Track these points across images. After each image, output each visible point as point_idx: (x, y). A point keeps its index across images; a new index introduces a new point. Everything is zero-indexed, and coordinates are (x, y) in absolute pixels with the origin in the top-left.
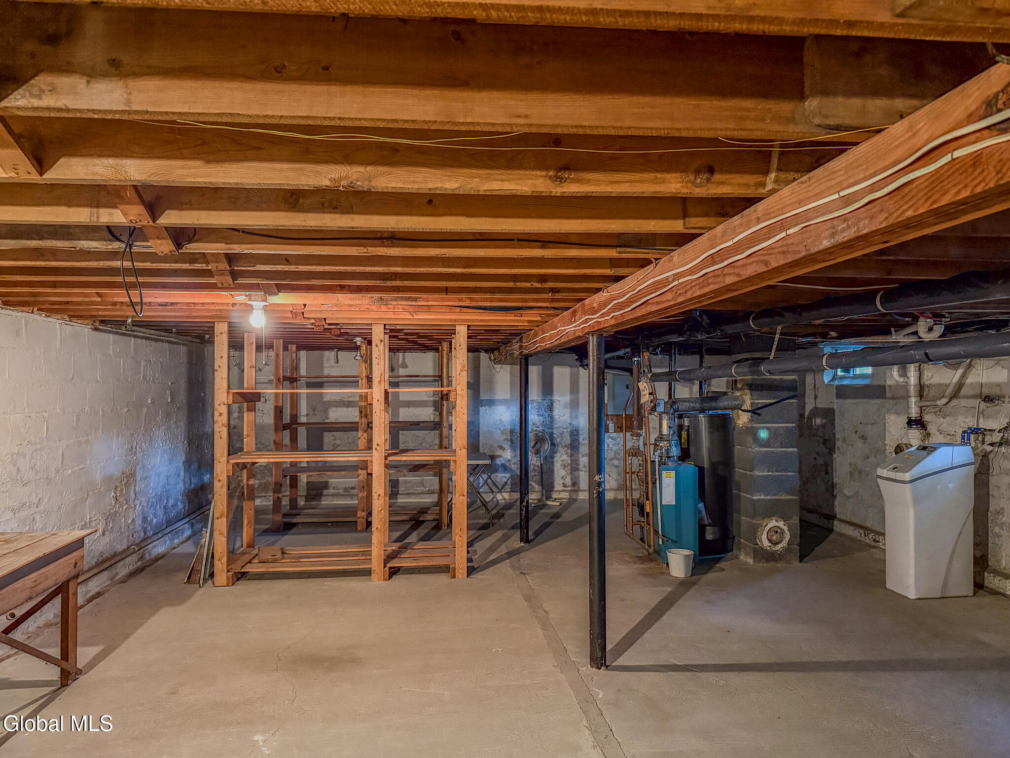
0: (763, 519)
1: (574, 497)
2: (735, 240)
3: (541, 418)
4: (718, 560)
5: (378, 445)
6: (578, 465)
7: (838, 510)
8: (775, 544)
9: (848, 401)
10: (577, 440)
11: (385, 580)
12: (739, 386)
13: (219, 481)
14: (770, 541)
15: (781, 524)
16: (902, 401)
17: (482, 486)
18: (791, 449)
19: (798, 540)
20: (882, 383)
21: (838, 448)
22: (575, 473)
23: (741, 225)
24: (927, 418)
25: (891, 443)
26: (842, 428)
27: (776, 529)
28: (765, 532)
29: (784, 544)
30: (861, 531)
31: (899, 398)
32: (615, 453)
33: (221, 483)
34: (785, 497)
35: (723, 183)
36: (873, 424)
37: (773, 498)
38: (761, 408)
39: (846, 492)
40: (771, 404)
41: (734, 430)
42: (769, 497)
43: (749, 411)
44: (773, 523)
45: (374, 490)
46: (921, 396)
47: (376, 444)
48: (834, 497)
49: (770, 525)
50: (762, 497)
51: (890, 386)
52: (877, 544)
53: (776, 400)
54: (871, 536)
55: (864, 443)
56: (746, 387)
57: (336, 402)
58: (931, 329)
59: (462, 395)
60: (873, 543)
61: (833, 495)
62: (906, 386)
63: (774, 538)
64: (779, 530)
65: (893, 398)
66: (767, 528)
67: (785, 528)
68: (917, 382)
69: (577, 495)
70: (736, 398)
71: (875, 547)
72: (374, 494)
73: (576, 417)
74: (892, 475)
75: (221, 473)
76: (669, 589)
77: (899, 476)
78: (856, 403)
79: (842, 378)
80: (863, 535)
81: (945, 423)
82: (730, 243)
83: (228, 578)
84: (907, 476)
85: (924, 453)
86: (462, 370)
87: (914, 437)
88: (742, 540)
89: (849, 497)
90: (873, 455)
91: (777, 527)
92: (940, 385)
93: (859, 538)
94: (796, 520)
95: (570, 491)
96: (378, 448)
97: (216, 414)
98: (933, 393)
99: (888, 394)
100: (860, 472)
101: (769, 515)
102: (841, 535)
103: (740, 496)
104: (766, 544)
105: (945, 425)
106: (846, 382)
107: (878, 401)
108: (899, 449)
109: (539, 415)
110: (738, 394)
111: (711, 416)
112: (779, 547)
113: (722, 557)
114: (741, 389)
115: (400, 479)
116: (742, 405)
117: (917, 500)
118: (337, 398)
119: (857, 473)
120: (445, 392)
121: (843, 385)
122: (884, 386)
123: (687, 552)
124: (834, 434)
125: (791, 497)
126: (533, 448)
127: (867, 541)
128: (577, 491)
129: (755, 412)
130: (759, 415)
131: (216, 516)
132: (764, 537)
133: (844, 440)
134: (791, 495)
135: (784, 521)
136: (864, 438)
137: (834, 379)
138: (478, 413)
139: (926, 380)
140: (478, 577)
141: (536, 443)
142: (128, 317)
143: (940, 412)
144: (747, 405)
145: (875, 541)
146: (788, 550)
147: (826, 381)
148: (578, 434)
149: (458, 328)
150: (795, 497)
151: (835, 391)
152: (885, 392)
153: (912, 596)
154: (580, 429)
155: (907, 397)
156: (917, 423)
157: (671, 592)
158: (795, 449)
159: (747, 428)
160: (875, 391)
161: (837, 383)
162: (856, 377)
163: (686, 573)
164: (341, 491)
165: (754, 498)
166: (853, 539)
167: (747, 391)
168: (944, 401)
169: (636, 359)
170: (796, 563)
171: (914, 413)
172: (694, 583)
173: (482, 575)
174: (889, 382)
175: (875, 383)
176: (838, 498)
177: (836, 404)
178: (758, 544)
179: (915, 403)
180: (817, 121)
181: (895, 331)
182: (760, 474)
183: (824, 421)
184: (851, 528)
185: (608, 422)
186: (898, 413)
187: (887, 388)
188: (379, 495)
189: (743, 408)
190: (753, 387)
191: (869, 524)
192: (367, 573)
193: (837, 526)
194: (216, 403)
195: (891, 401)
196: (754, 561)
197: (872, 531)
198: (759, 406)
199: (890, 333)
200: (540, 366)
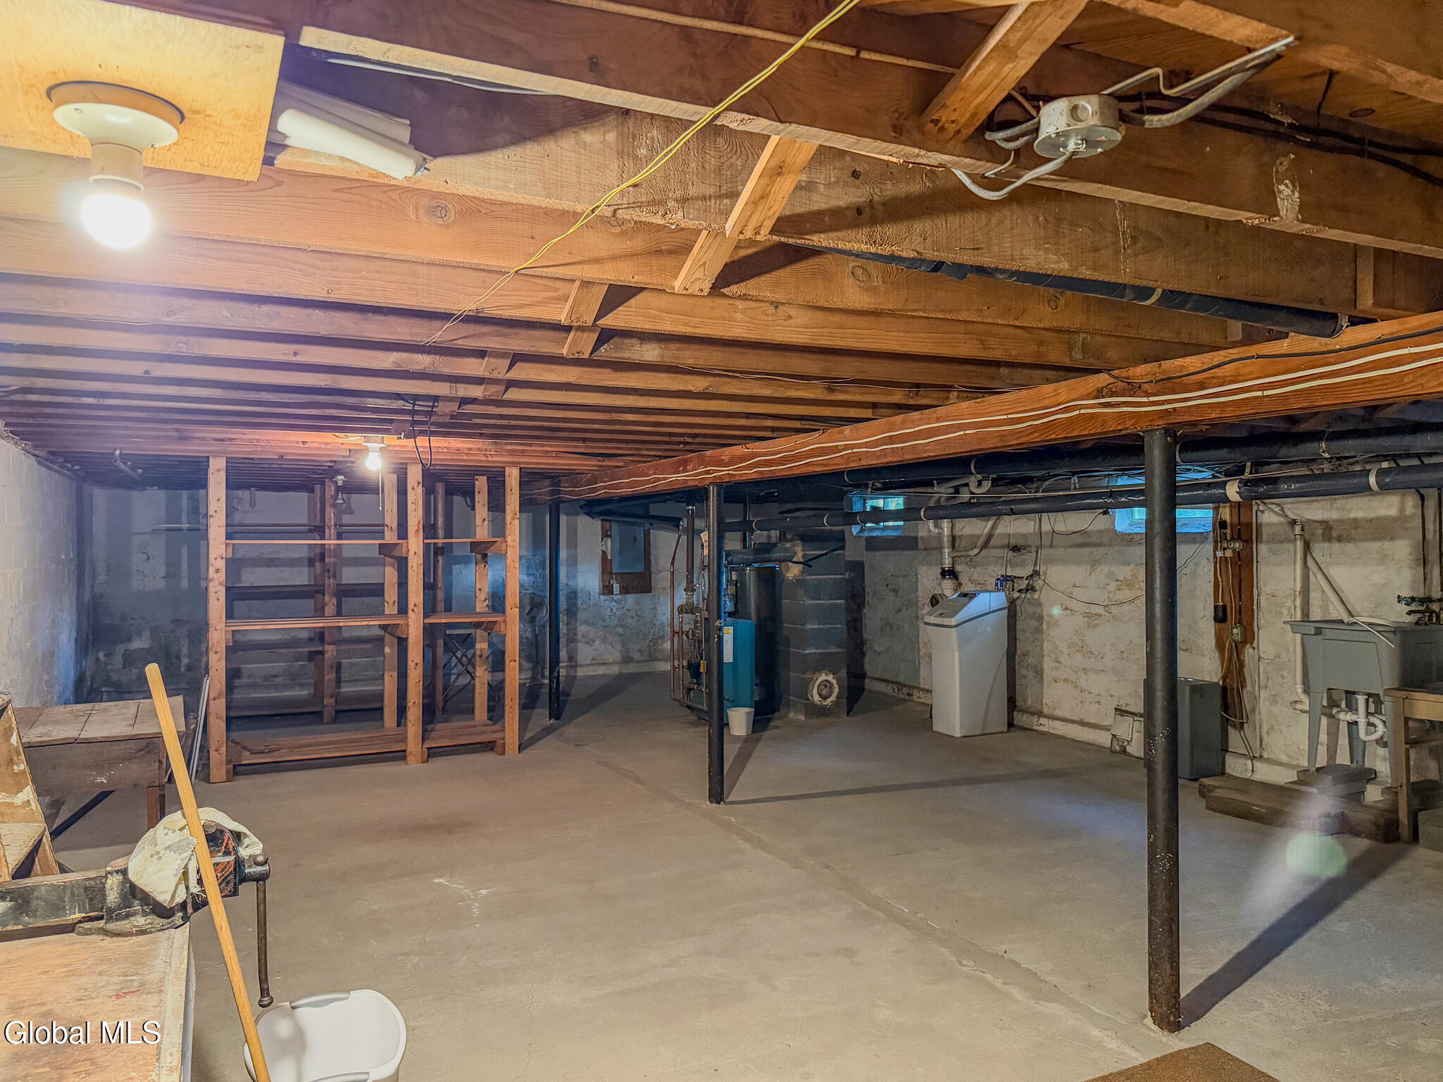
0: (814, 673)
1: (573, 674)
2: (916, 429)
3: (531, 578)
4: (769, 720)
5: (415, 605)
6: (576, 634)
7: (867, 667)
8: (825, 698)
9: (878, 553)
10: (575, 604)
11: (422, 762)
12: (789, 537)
13: (216, 653)
14: (820, 695)
15: (830, 678)
16: (934, 552)
17: (455, 665)
18: (839, 601)
19: (846, 694)
20: (913, 534)
21: (868, 602)
22: (572, 645)
23: (921, 419)
24: (958, 568)
25: (924, 597)
26: (872, 582)
27: (826, 683)
28: (816, 687)
29: (833, 698)
30: (895, 686)
31: (932, 549)
32: (619, 619)
33: (218, 655)
34: (834, 650)
35: (925, 397)
36: (904, 576)
37: (824, 651)
38: (812, 559)
39: (877, 649)
40: (821, 556)
41: (781, 583)
42: (819, 651)
43: (800, 563)
44: (823, 677)
45: (410, 658)
46: (953, 547)
47: (413, 604)
48: (863, 654)
49: (820, 679)
50: (813, 651)
51: (922, 537)
52: (910, 698)
53: (825, 552)
54: (904, 690)
55: (896, 596)
56: (796, 537)
57: (252, 559)
58: (980, 484)
59: (513, 547)
60: (907, 698)
61: (862, 653)
62: (940, 535)
63: (824, 692)
64: (828, 684)
65: (925, 549)
66: (818, 683)
67: (834, 682)
68: (950, 533)
69: (576, 672)
70: (787, 550)
71: (910, 701)
72: (410, 663)
73: (575, 577)
74: (939, 621)
75: (218, 642)
76: (739, 745)
77: (946, 621)
78: (888, 555)
79: (871, 529)
80: (896, 690)
81: (977, 573)
82: (912, 430)
83: (227, 772)
84: (953, 621)
85: (965, 599)
86: (513, 519)
87: (947, 587)
88: (791, 698)
89: (879, 654)
90: (905, 607)
91: (827, 681)
92: (972, 536)
93: (893, 694)
94: (843, 673)
95: (567, 666)
96: (415, 609)
97: (212, 570)
98: (964, 544)
99: (921, 546)
100: (891, 627)
101: (818, 670)
102: (873, 692)
103: (789, 652)
104: (816, 698)
105: (976, 575)
106: (876, 534)
107: (909, 553)
108: (934, 601)
109: (528, 575)
110: (788, 545)
111: (758, 570)
112: (828, 702)
113: (771, 718)
114: (791, 540)
115: (343, 661)
116: (793, 557)
117: (963, 643)
118: (253, 555)
119: (888, 627)
120: (440, 545)
121: (873, 537)
122: (916, 538)
123: (747, 710)
124: (864, 588)
125: (839, 650)
126: (527, 614)
127: (901, 696)
128: (576, 666)
129: (807, 563)
130: (810, 566)
131: (212, 696)
132: (815, 692)
133: (875, 594)
134: (839, 647)
135: (833, 674)
136: (895, 591)
137: (862, 530)
138: (450, 572)
139: (957, 532)
140: (529, 752)
141: (532, 609)
142: (115, 449)
143: (972, 562)
144: (799, 557)
145: (909, 695)
146: (835, 703)
147: (855, 533)
148: (576, 597)
149: (508, 470)
150: (843, 650)
151: (865, 543)
152: (917, 543)
153: (958, 734)
154: (579, 590)
155: (940, 549)
156: (950, 573)
157: (741, 748)
158: (843, 601)
159: (798, 581)
160: (908, 543)
161: (866, 534)
162: (886, 528)
163: (748, 730)
164: (259, 681)
165: (806, 652)
166: (886, 695)
167: (799, 542)
168: (976, 551)
169: (690, 507)
170: (844, 717)
171: (947, 564)
172: (758, 739)
173: (533, 749)
174: (920, 534)
175: (907, 534)
176: (868, 655)
177: (866, 557)
178: (808, 699)
179: (949, 553)
180: (1008, 381)
181: (938, 483)
182: (812, 627)
183: (852, 575)
184: (884, 684)
185: (612, 582)
186: (930, 564)
187: (919, 539)
188: (417, 664)
189: (794, 560)
190: (805, 538)
191: (901, 679)
192: (401, 756)
193: (869, 685)
194: (212, 557)
195: (924, 552)
196: (806, 717)
197: (905, 686)
198: (810, 557)
199: (932, 485)
200: (530, 514)
